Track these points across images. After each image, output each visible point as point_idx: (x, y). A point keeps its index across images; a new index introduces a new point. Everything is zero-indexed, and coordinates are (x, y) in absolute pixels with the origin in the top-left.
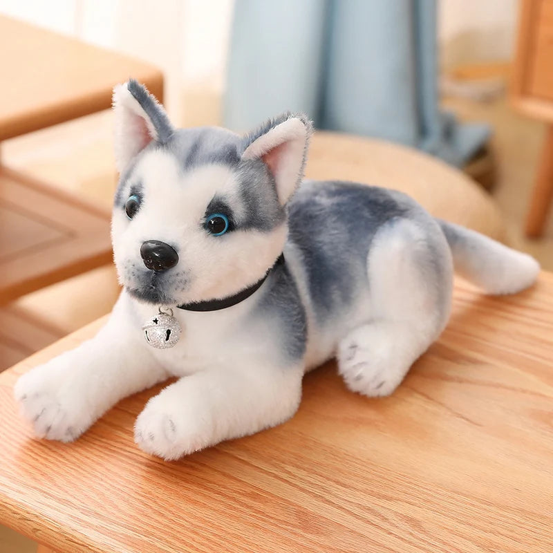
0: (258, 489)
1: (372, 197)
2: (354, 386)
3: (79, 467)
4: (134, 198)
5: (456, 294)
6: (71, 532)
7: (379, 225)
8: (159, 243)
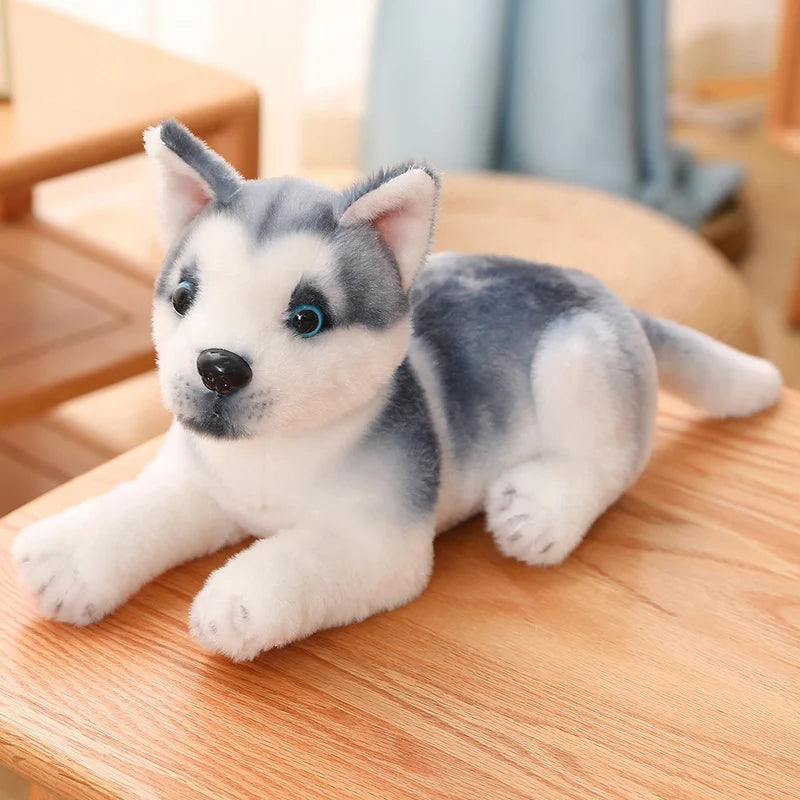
0: (342, 704)
1: (540, 279)
2: (508, 549)
3: (87, 667)
4: (184, 285)
5: (661, 421)
6: (67, 763)
7: (549, 320)
8: (224, 352)
